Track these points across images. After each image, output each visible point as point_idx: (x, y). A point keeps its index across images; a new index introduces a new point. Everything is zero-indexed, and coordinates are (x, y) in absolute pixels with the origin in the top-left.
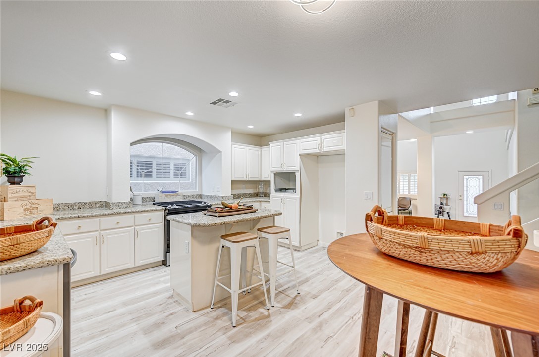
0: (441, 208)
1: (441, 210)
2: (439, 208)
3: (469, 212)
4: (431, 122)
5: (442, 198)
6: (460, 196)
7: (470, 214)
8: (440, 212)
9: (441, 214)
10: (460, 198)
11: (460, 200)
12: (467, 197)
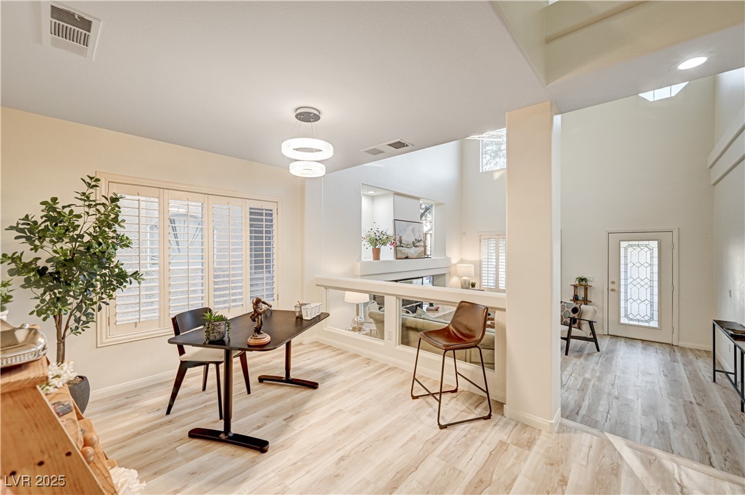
0: (575, 310)
1: (576, 316)
2: (570, 310)
3: (631, 316)
4: (549, 40)
5: (575, 287)
6: (613, 283)
7: (631, 319)
8: (573, 321)
9: (576, 325)
10: (611, 287)
11: (612, 290)
12: (626, 285)
